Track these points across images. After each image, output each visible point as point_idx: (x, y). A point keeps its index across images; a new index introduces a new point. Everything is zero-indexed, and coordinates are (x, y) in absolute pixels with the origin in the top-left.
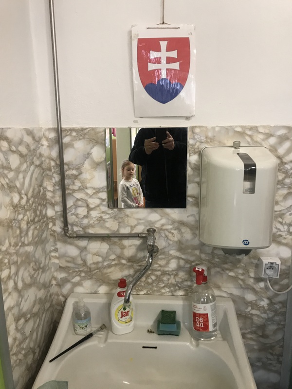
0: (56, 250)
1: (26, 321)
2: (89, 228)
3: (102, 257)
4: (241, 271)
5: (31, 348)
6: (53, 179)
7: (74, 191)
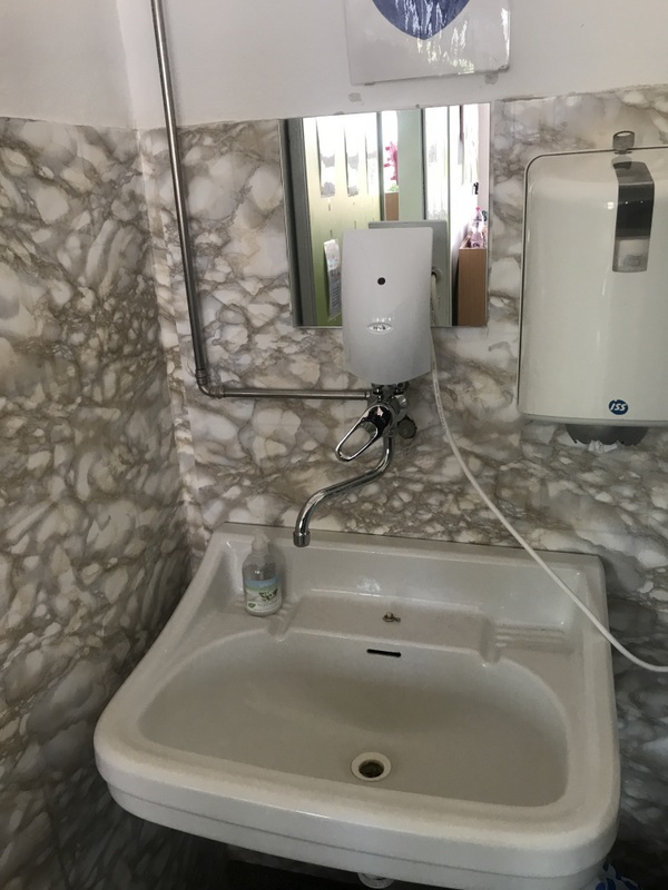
0: (186, 425)
1: (108, 570)
2: (253, 377)
3: (287, 445)
4: (627, 492)
5: (123, 628)
6: (168, 256)
7: (216, 285)
